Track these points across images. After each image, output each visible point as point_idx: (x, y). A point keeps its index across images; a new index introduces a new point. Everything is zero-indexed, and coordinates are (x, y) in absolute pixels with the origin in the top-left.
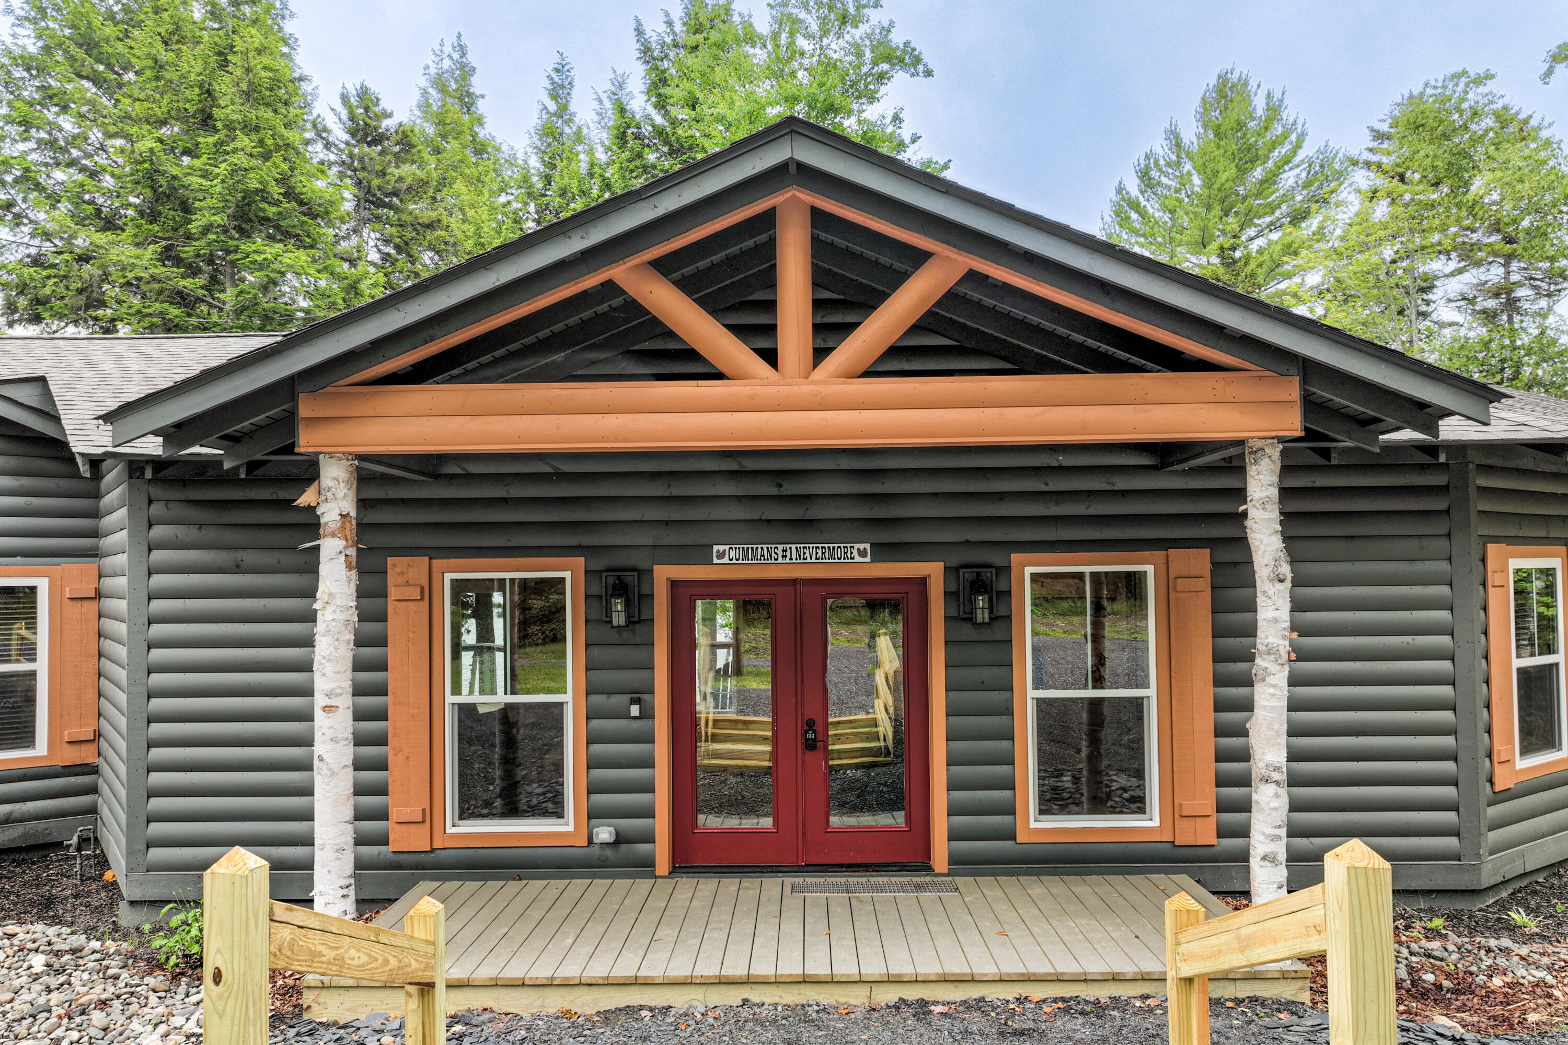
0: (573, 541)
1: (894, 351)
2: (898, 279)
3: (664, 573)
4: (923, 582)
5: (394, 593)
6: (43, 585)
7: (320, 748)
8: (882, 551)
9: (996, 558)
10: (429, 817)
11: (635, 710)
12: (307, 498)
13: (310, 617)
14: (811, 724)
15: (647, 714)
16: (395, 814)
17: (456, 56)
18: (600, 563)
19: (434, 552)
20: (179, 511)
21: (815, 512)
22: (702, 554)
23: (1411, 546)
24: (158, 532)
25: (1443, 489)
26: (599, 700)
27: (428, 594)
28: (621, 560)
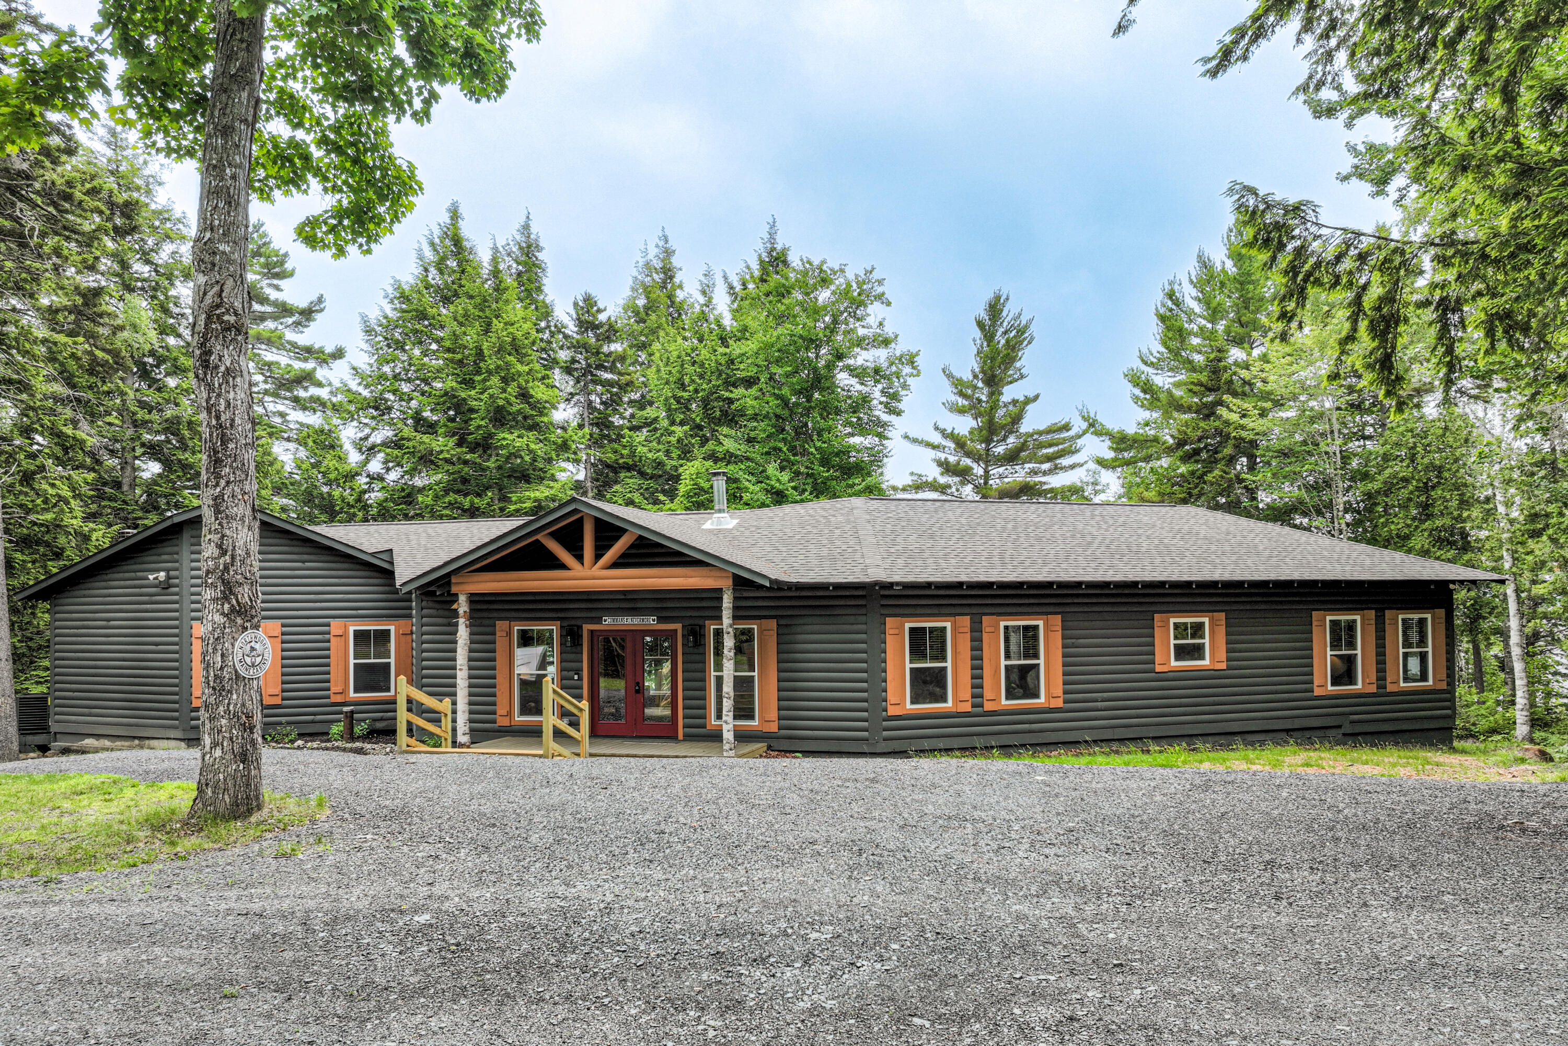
0: (554, 615)
1: (623, 556)
2: (617, 538)
3: (587, 627)
4: (676, 631)
5: (498, 634)
6: (392, 628)
7: (459, 681)
8: (661, 620)
9: (701, 623)
10: (510, 714)
11: (576, 677)
12: (455, 606)
13: (456, 642)
14: (638, 684)
15: (580, 679)
16: (499, 712)
17: (661, 243)
18: (565, 624)
19: (510, 619)
20: (431, 604)
21: (639, 605)
22: (599, 620)
23: (852, 619)
24: (425, 611)
25: (863, 597)
26: (565, 673)
27: (509, 634)
28: (573, 622)
